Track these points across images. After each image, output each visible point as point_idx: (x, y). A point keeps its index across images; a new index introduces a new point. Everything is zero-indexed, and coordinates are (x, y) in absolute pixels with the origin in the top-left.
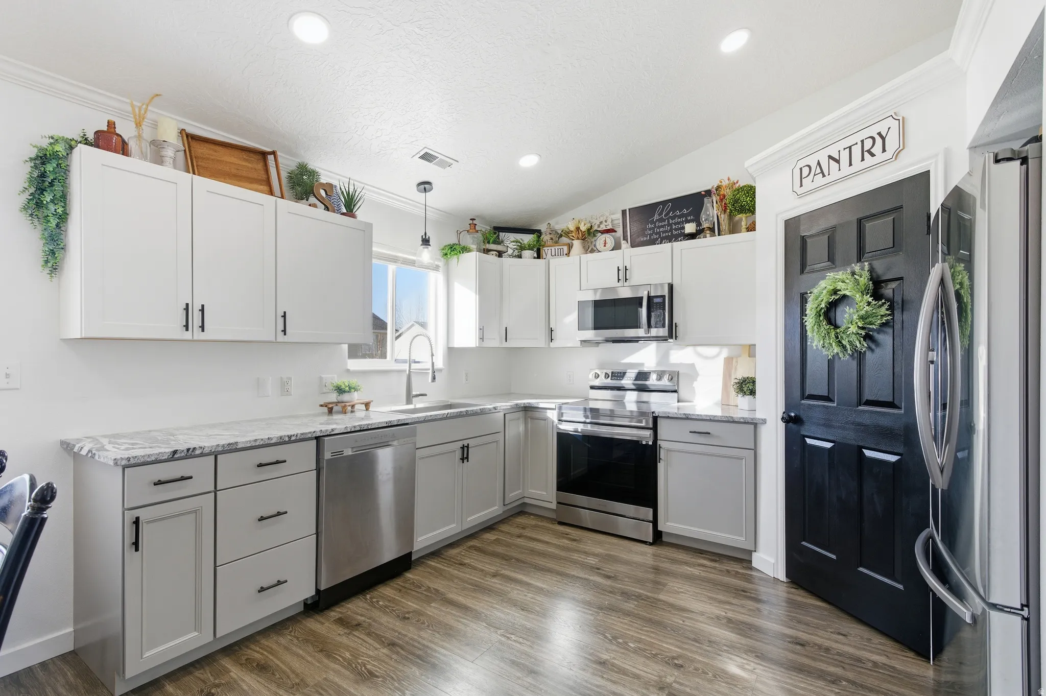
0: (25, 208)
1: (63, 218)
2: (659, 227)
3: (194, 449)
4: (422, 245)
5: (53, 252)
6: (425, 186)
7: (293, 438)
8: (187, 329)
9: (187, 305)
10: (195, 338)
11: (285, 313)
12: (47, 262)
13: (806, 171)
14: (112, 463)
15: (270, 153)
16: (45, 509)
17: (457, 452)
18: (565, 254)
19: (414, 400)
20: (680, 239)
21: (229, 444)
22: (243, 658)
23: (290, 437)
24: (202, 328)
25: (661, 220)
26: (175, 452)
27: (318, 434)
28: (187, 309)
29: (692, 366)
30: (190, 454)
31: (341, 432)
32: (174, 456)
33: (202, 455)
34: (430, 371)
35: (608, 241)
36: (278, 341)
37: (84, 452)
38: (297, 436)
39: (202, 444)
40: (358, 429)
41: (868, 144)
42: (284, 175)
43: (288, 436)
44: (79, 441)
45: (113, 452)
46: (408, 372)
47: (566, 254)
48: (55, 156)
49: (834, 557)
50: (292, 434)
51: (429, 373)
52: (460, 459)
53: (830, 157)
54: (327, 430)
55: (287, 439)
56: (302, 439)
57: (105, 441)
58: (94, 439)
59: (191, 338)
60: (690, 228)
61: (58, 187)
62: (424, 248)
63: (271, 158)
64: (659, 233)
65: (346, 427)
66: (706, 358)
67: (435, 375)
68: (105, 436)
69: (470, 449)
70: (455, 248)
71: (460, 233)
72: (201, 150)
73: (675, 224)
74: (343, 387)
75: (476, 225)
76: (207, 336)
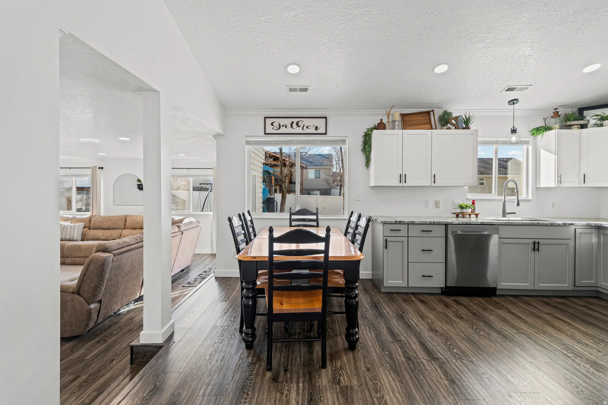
0: (362, 150)
1: (370, 152)
3: (402, 221)
4: (511, 133)
5: (367, 161)
6: (513, 102)
7: (435, 223)
8: (401, 183)
9: (401, 174)
10: (403, 185)
11: (435, 175)
12: (366, 164)
14: (380, 222)
15: (431, 111)
16: (369, 223)
17: (530, 245)
19: (507, 215)
21: (412, 222)
22: (417, 297)
24: (405, 182)
26: (396, 221)
27: (446, 223)
28: (401, 176)
30: (400, 223)
31: (458, 223)
32: (396, 223)
33: (404, 224)
34: (516, 201)
36: (432, 186)
37: (374, 219)
38: (437, 222)
39: (404, 221)
40: (465, 223)
42: (437, 117)
43: (433, 222)
44: (373, 216)
45: (380, 220)
46: (503, 201)
48: (369, 134)
50: (435, 221)
51: (515, 201)
52: (533, 249)
55: (433, 223)
56: (439, 224)
57: (379, 217)
58: (376, 216)
59: (402, 185)
61: (369, 143)
62: (512, 135)
63: (432, 113)
67: (519, 203)
68: (379, 216)
69: (540, 245)
70: (540, 130)
71: (546, 119)
72: (407, 118)
74: (463, 206)
75: (558, 112)
76: (407, 184)
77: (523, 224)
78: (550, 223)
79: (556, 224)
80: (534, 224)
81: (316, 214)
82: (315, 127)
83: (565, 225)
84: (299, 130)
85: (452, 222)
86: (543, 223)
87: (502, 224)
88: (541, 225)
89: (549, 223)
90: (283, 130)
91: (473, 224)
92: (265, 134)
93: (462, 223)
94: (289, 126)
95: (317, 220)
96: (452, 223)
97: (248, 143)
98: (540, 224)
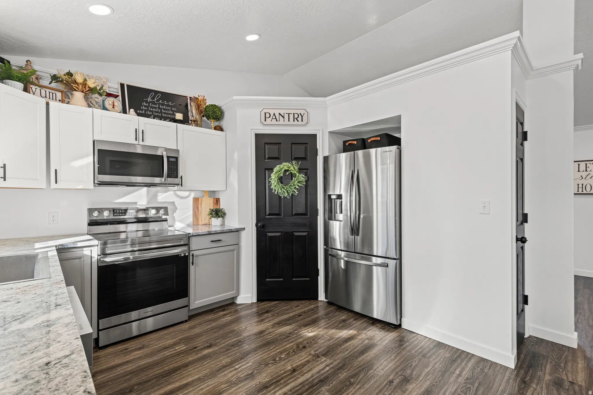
2: (152, 107)
13: (268, 115)
18: (58, 99)
20: (167, 120)
25: (153, 103)
29: (173, 203)
35: (116, 104)
41: (296, 116)
47: (60, 100)
49: (282, 279)
53: (280, 114)
60: (179, 116)
64: (152, 111)
66: (182, 198)
73: (164, 109)
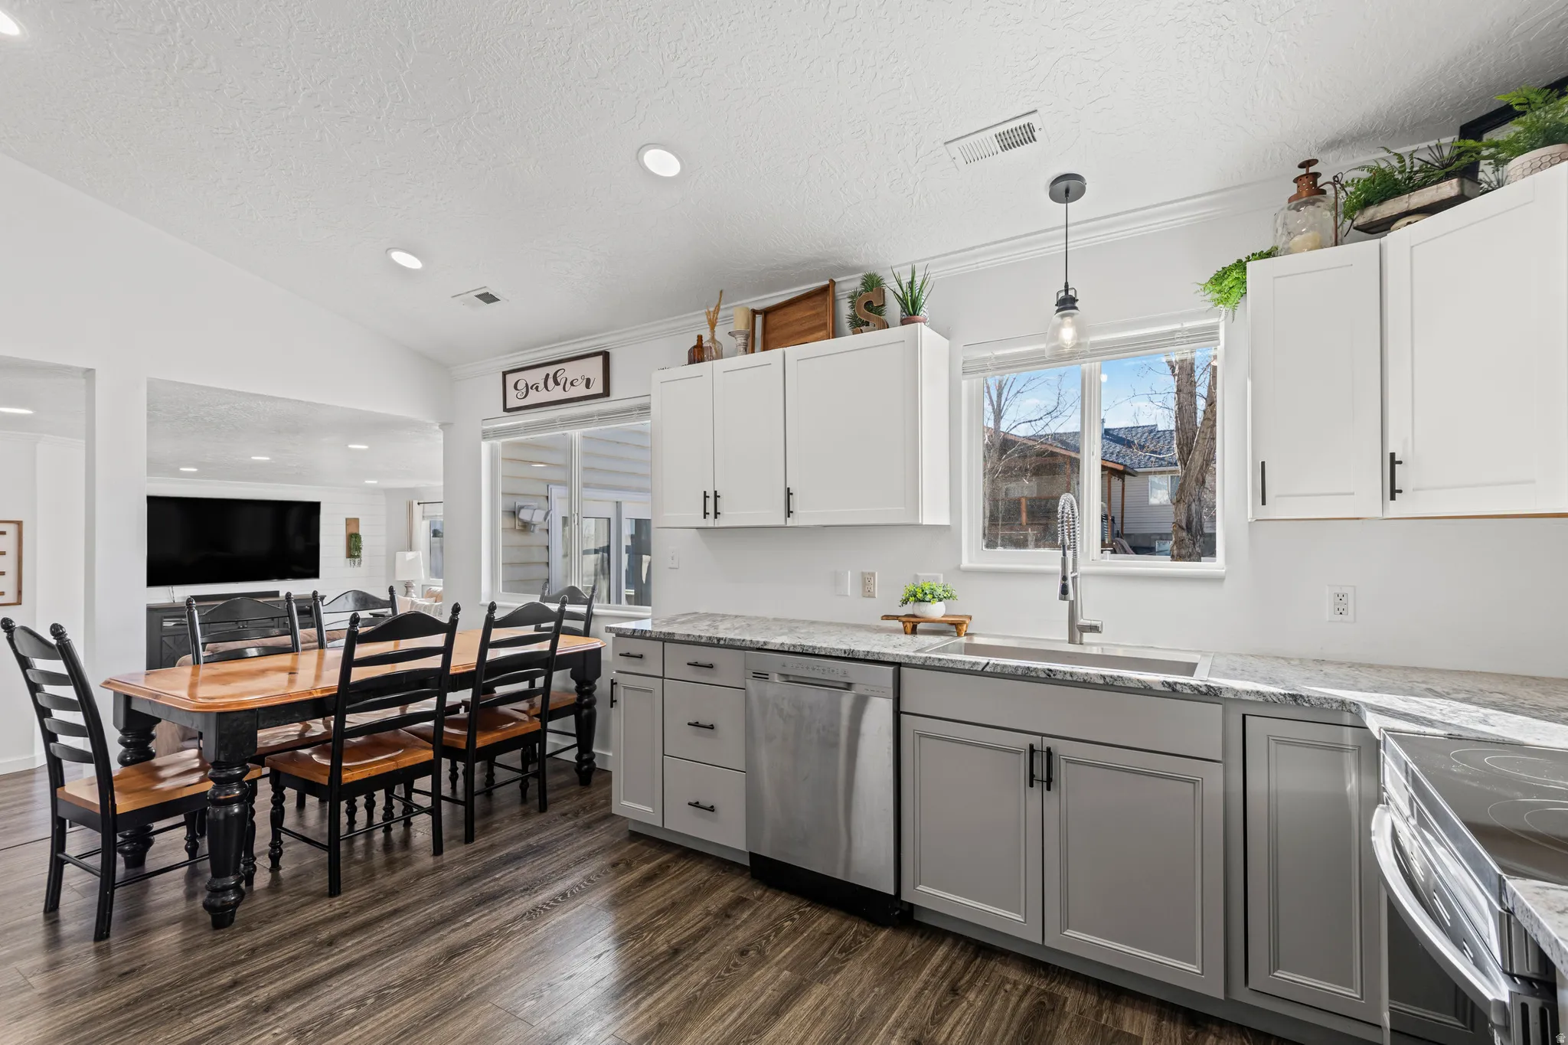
4: (1058, 311)
7: (722, 642)
23: (719, 640)
31: (776, 648)
38: (725, 640)
40: (799, 650)
50: (721, 637)
54: (758, 642)
55: (715, 641)
56: (731, 645)
62: (1063, 316)
65: (782, 644)
69: (1056, 761)
75: (1316, 175)
76: (721, 522)
77: (987, 669)
78: (1103, 677)
79: (1132, 685)
80: (1033, 674)
81: (589, 603)
82: (585, 380)
83: (1174, 690)
84: (557, 393)
85: (765, 643)
86: (1071, 674)
87: (914, 662)
88: (1063, 680)
89: (1096, 675)
90: (534, 398)
91: (823, 653)
92: (506, 410)
93: (791, 649)
94: (541, 386)
95: (588, 618)
96: (765, 647)
97: (486, 435)
98: (1059, 676)
